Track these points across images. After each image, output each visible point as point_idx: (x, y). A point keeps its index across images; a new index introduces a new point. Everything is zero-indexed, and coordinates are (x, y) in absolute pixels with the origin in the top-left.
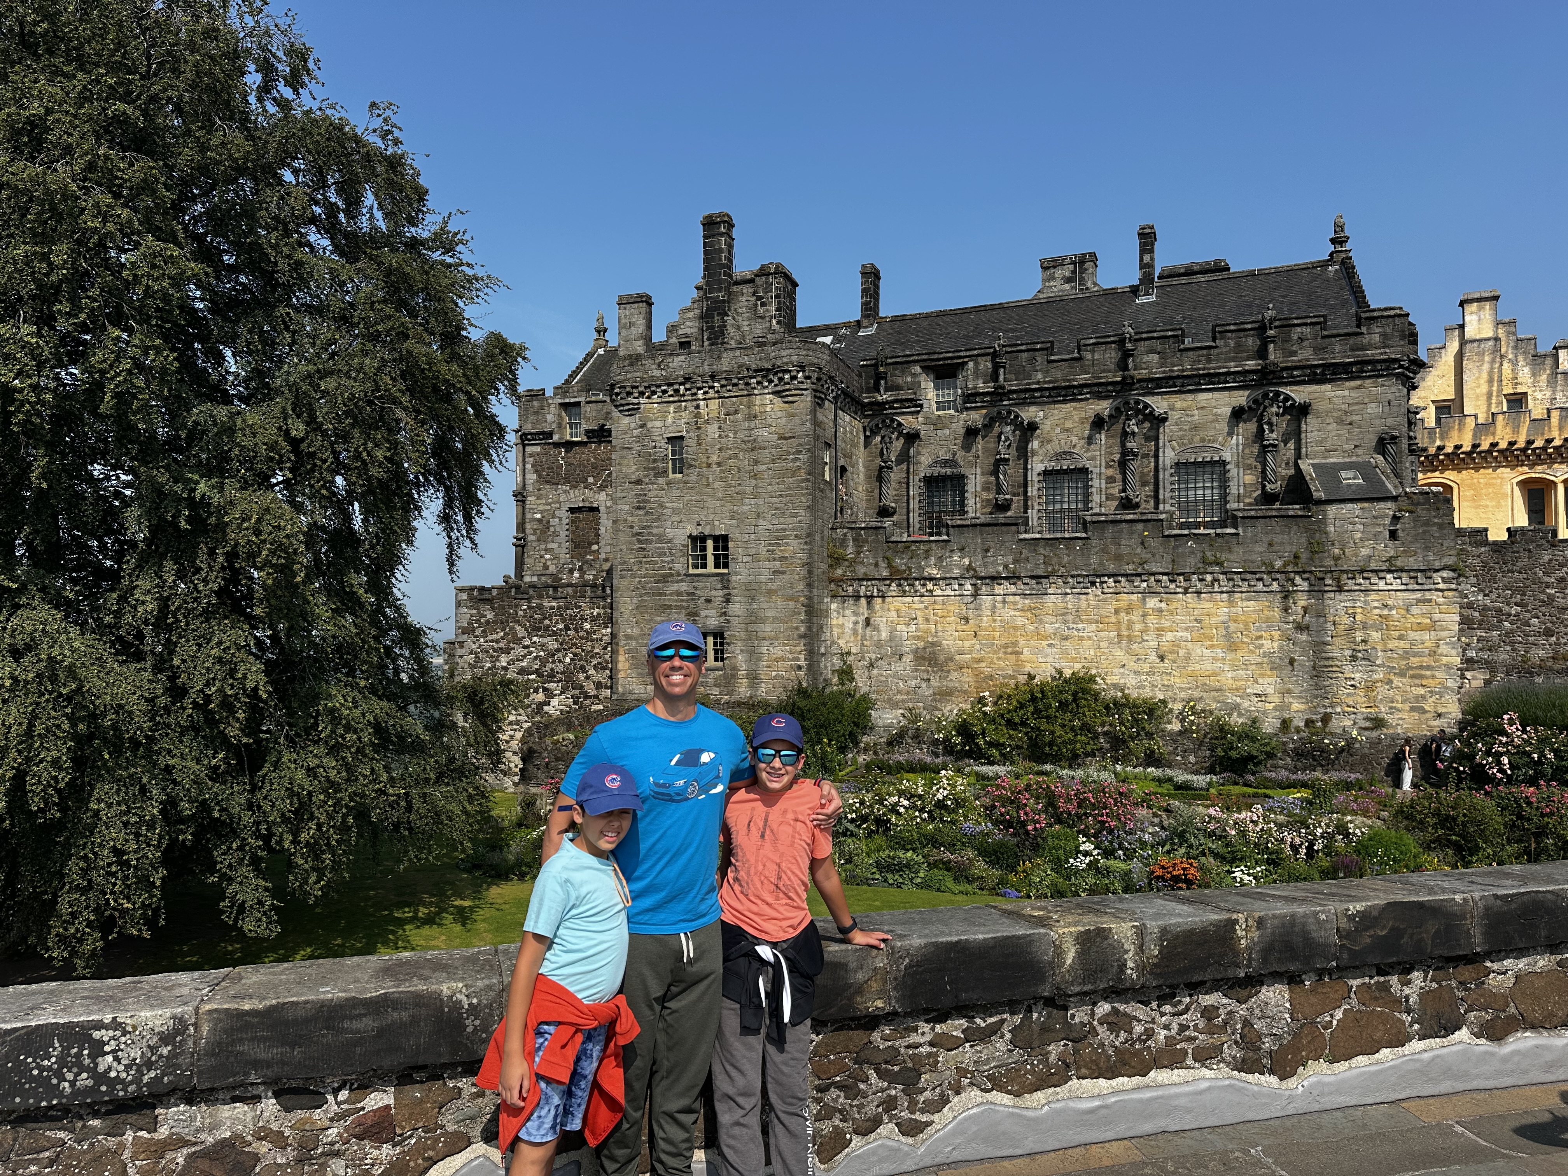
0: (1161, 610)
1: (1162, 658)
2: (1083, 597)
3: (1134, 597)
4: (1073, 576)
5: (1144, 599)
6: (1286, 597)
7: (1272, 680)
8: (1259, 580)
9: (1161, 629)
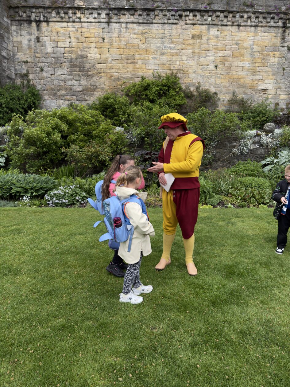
0: (217, 37)
1: (216, 67)
2: (174, 26)
3: (204, 27)
4: (169, 11)
5: (209, 29)
6: (284, 31)
7: (271, 81)
8: (273, 18)
9: (216, 49)
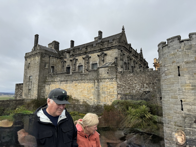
6: (95, 83)
7: (92, 96)
8: (91, 80)
9: (80, 88)
